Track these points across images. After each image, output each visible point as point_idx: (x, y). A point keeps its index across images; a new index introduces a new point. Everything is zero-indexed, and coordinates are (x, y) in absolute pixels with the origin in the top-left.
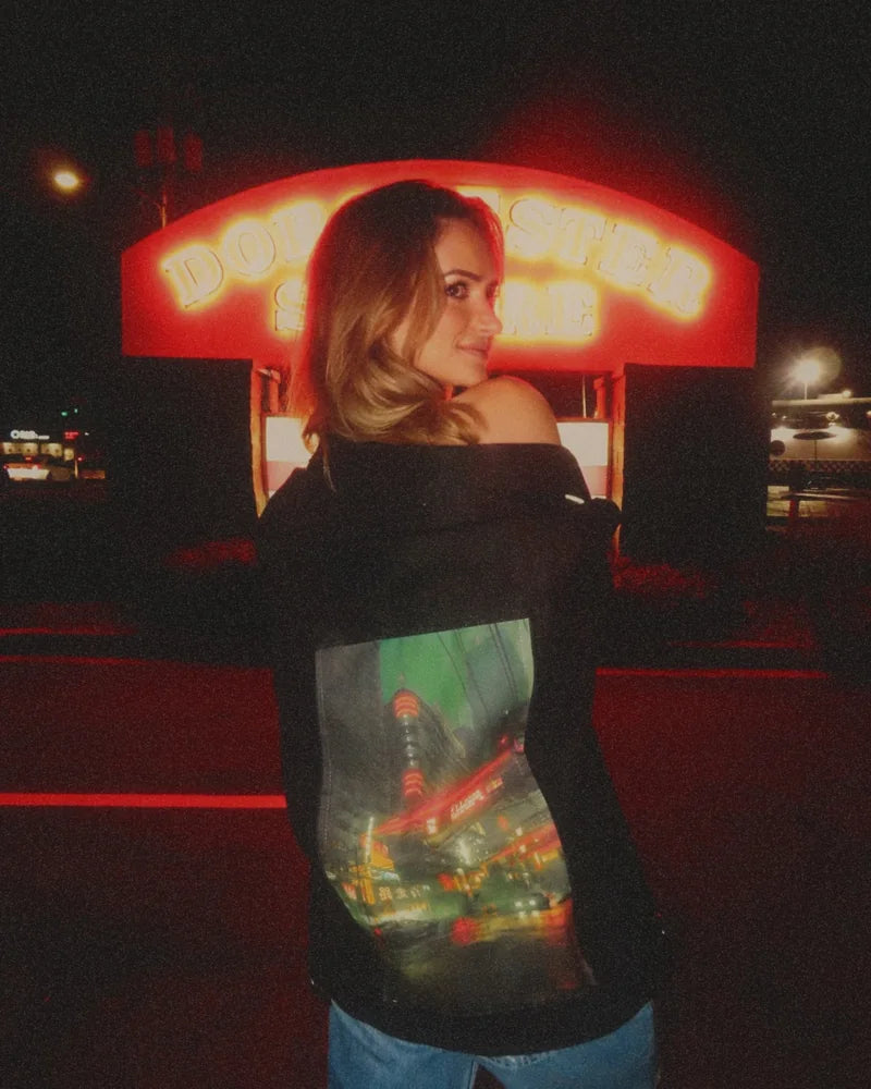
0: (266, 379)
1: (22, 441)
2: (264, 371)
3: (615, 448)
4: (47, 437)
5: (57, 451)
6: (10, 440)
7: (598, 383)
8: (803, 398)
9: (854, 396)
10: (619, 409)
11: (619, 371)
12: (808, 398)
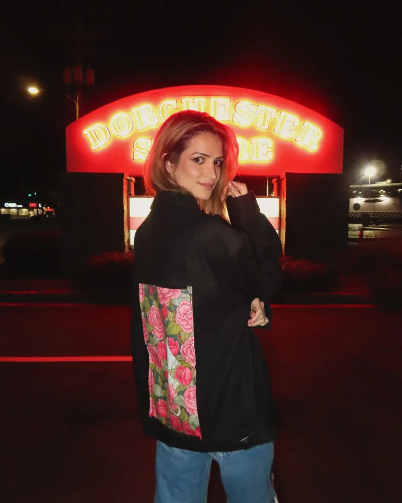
0: (129, 181)
1: (9, 208)
2: (129, 178)
3: (282, 209)
4: (21, 206)
5: (26, 212)
6: (4, 207)
7: (274, 181)
8: (368, 184)
9: (392, 182)
10: (283, 192)
11: (283, 176)
12: (371, 184)
